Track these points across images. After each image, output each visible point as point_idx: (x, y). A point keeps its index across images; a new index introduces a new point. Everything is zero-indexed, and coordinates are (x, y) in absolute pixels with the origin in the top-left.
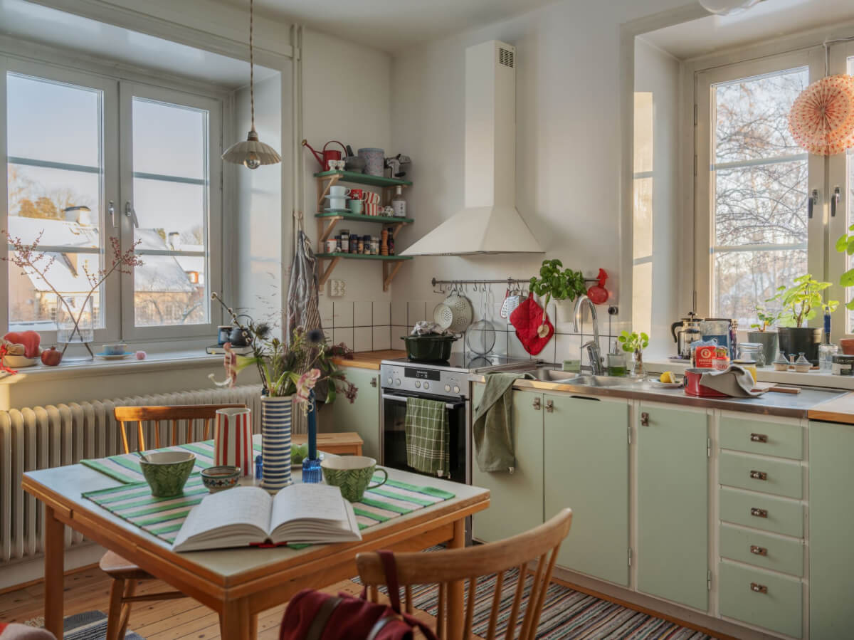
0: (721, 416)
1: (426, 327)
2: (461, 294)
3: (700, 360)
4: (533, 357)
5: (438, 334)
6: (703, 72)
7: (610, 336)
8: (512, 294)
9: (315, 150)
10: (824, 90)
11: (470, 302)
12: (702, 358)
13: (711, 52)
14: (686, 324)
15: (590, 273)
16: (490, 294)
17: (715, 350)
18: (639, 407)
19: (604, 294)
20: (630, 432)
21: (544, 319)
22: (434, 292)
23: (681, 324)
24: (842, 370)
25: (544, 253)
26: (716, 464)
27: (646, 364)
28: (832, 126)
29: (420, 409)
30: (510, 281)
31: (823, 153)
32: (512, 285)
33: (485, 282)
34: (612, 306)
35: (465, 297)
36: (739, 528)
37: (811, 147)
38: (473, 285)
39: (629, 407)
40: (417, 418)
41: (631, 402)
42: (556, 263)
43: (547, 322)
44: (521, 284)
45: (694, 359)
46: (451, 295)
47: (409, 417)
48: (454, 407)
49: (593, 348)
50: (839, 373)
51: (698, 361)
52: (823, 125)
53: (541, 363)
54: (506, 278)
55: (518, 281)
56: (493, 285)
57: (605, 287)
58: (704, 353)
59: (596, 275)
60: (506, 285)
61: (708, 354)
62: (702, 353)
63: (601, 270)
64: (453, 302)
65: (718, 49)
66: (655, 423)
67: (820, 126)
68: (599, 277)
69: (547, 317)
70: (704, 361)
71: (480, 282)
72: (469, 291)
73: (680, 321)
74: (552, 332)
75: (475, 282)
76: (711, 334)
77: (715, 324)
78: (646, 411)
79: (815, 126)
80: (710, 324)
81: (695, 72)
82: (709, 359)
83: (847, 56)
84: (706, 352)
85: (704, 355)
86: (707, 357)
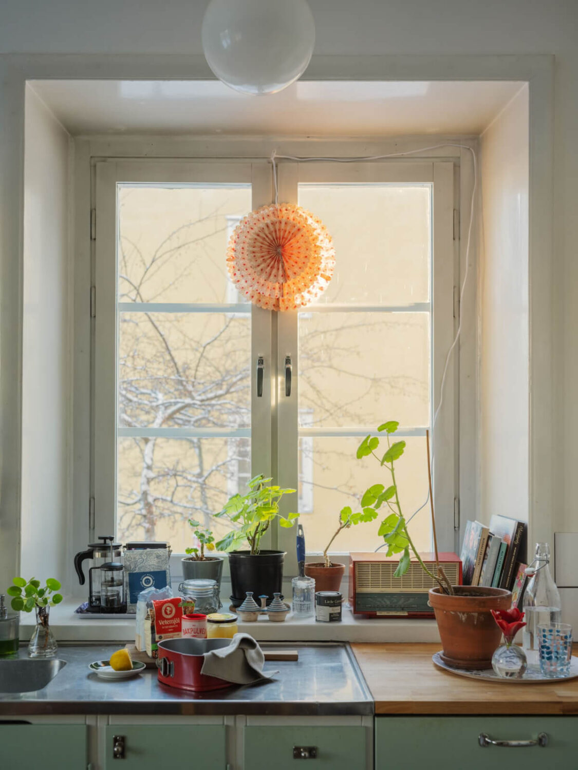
3: (161, 623)
6: (104, 159)
10: (280, 222)
12: (164, 619)
13: (118, 133)
14: (97, 555)
17: (181, 604)
23: (89, 555)
24: (331, 614)
28: (289, 273)
31: (270, 308)
37: (256, 297)
45: (153, 621)
50: (328, 620)
51: (158, 623)
52: (278, 269)
58: (166, 609)
61: (171, 611)
65: (131, 131)
66: (138, 752)
67: (274, 271)
70: (166, 622)
73: (85, 549)
76: (142, 570)
77: (147, 554)
78: (122, 733)
79: (268, 269)
80: (141, 554)
81: (91, 157)
82: (172, 618)
83: (298, 181)
84: (168, 608)
85: (166, 613)
86: (170, 617)
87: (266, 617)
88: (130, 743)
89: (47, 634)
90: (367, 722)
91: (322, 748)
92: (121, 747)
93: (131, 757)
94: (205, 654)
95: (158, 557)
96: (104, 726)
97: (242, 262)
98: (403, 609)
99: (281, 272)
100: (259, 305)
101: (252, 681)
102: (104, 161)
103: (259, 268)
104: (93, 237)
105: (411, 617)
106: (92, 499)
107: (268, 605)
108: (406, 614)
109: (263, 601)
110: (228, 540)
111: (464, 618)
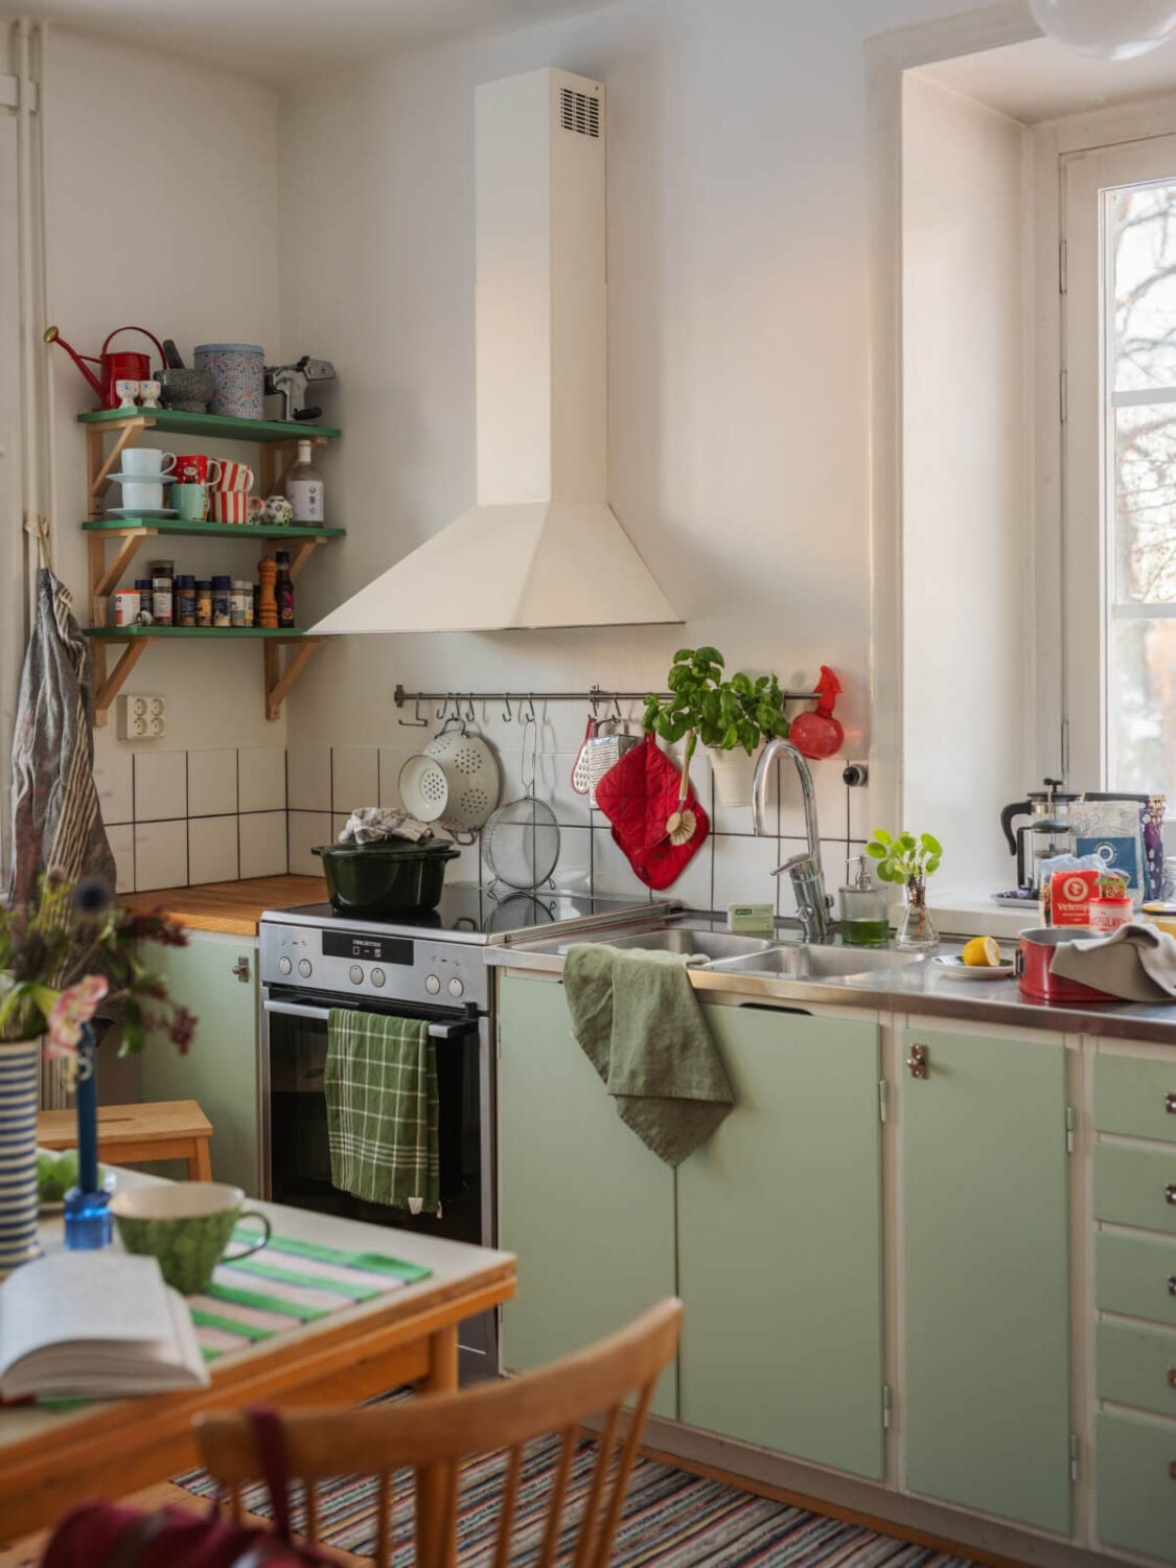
0: (1098, 1053)
1: (376, 822)
2: (470, 728)
3: (1062, 907)
4: (657, 895)
5: (409, 841)
6: (1080, 155)
7: (849, 841)
8: (602, 729)
9: (78, 353)
11: (493, 749)
12: (1067, 901)
13: (1095, 107)
14: (1039, 808)
15: (799, 677)
16: (547, 730)
17: (1097, 880)
18: (907, 1030)
19: (833, 732)
20: (885, 1093)
21: (682, 797)
22: (400, 722)
23: (1026, 808)
25: (683, 623)
26: (1088, 1170)
27: (936, 912)
29: (362, 1039)
30: (597, 696)
32: (602, 706)
33: (532, 697)
34: (852, 763)
35: (481, 736)
36: (1143, 1326)
38: (500, 707)
39: (881, 1030)
40: (355, 1064)
41: (885, 1019)
42: (708, 660)
43: (692, 803)
44: (624, 705)
45: (1047, 903)
46: (442, 733)
47: (335, 1061)
48: (449, 1031)
49: (803, 872)
51: (1055, 907)
53: (678, 909)
54: (587, 689)
55: (618, 697)
56: (551, 704)
57: (835, 715)
58: (1070, 887)
59: (813, 681)
60: (586, 707)
61: (1081, 891)
62: (1066, 889)
63: (825, 670)
64: (449, 749)
65: (1116, 100)
66: (944, 1071)
68: (819, 689)
69: (691, 793)
70: (1071, 907)
71: (520, 697)
72: (492, 720)
73: (1024, 799)
74: (704, 829)
75: (508, 698)
76: (1096, 836)
77: (1107, 811)
78: (923, 1042)
80: (1096, 809)
81: (1061, 155)
82: (1082, 902)
84: (1076, 887)
85: (1071, 892)
86: (1082, 897)
88: (935, 1057)
89: (921, 918)
92: (922, 1065)
93: (935, 1078)
94: (1060, 944)
95: (1122, 814)
96: (902, 1029)
102: (1082, 158)
104: (1063, 289)
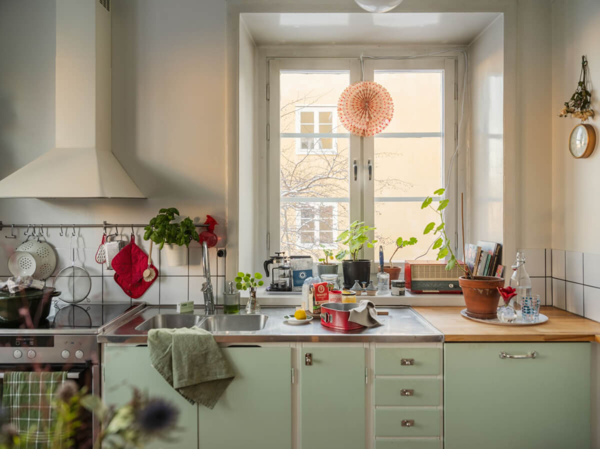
0: (376, 348)
1: (22, 282)
2: (41, 239)
3: (318, 295)
4: (134, 300)
5: (38, 290)
6: (273, 58)
7: (217, 276)
8: (109, 239)
10: (367, 90)
11: (53, 247)
12: (319, 293)
13: (281, 44)
14: (275, 261)
15: (198, 219)
16: (80, 239)
17: (327, 285)
18: (302, 349)
19: (215, 238)
20: (294, 373)
21: (149, 263)
22: (6, 237)
23: (271, 261)
24: (400, 292)
25: (146, 199)
28: (372, 116)
29: (26, 386)
30: (106, 226)
31: (360, 135)
32: (108, 230)
33: (74, 226)
34: (219, 249)
35: (46, 242)
37: (352, 129)
38: (59, 230)
39: (292, 349)
40: (21, 397)
41: (292, 345)
42: (173, 212)
43: (152, 266)
44: (119, 229)
45: (314, 295)
46: (27, 241)
47: (9, 397)
48: (80, 375)
49: (207, 290)
50: (398, 294)
51: (316, 295)
52: (366, 114)
53: (145, 306)
54: (102, 223)
55: (116, 226)
56: (82, 230)
57: (214, 232)
59: (203, 220)
60: (101, 231)
61: (323, 289)
62: (318, 289)
63: (208, 216)
64: (33, 247)
65: (288, 43)
66: (319, 362)
67: (364, 115)
68: (207, 223)
69: (152, 262)
70: (321, 295)
71: (67, 227)
72: (54, 237)
73: (269, 259)
74: (158, 274)
75: (62, 227)
76: (300, 269)
77: (303, 261)
78: (309, 352)
79: (361, 114)
80: (299, 261)
81: (267, 57)
82: (323, 293)
83: (374, 69)
84: (321, 288)
85: (320, 290)
86: (322, 292)
87: (366, 293)
88: (314, 357)
89: (255, 301)
90: (439, 346)
91: (416, 360)
92: (309, 359)
93: (315, 365)
94: (350, 311)
95: (307, 262)
96: (300, 348)
97: (346, 111)
98: (436, 289)
99: (367, 116)
100: (354, 134)
101: (372, 325)
102: (274, 59)
103: (356, 114)
104: (268, 98)
105: (441, 293)
106: (268, 234)
107: (366, 286)
108: (438, 291)
109: (364, 285)
110: (342, 254)
111: (481, 292)
